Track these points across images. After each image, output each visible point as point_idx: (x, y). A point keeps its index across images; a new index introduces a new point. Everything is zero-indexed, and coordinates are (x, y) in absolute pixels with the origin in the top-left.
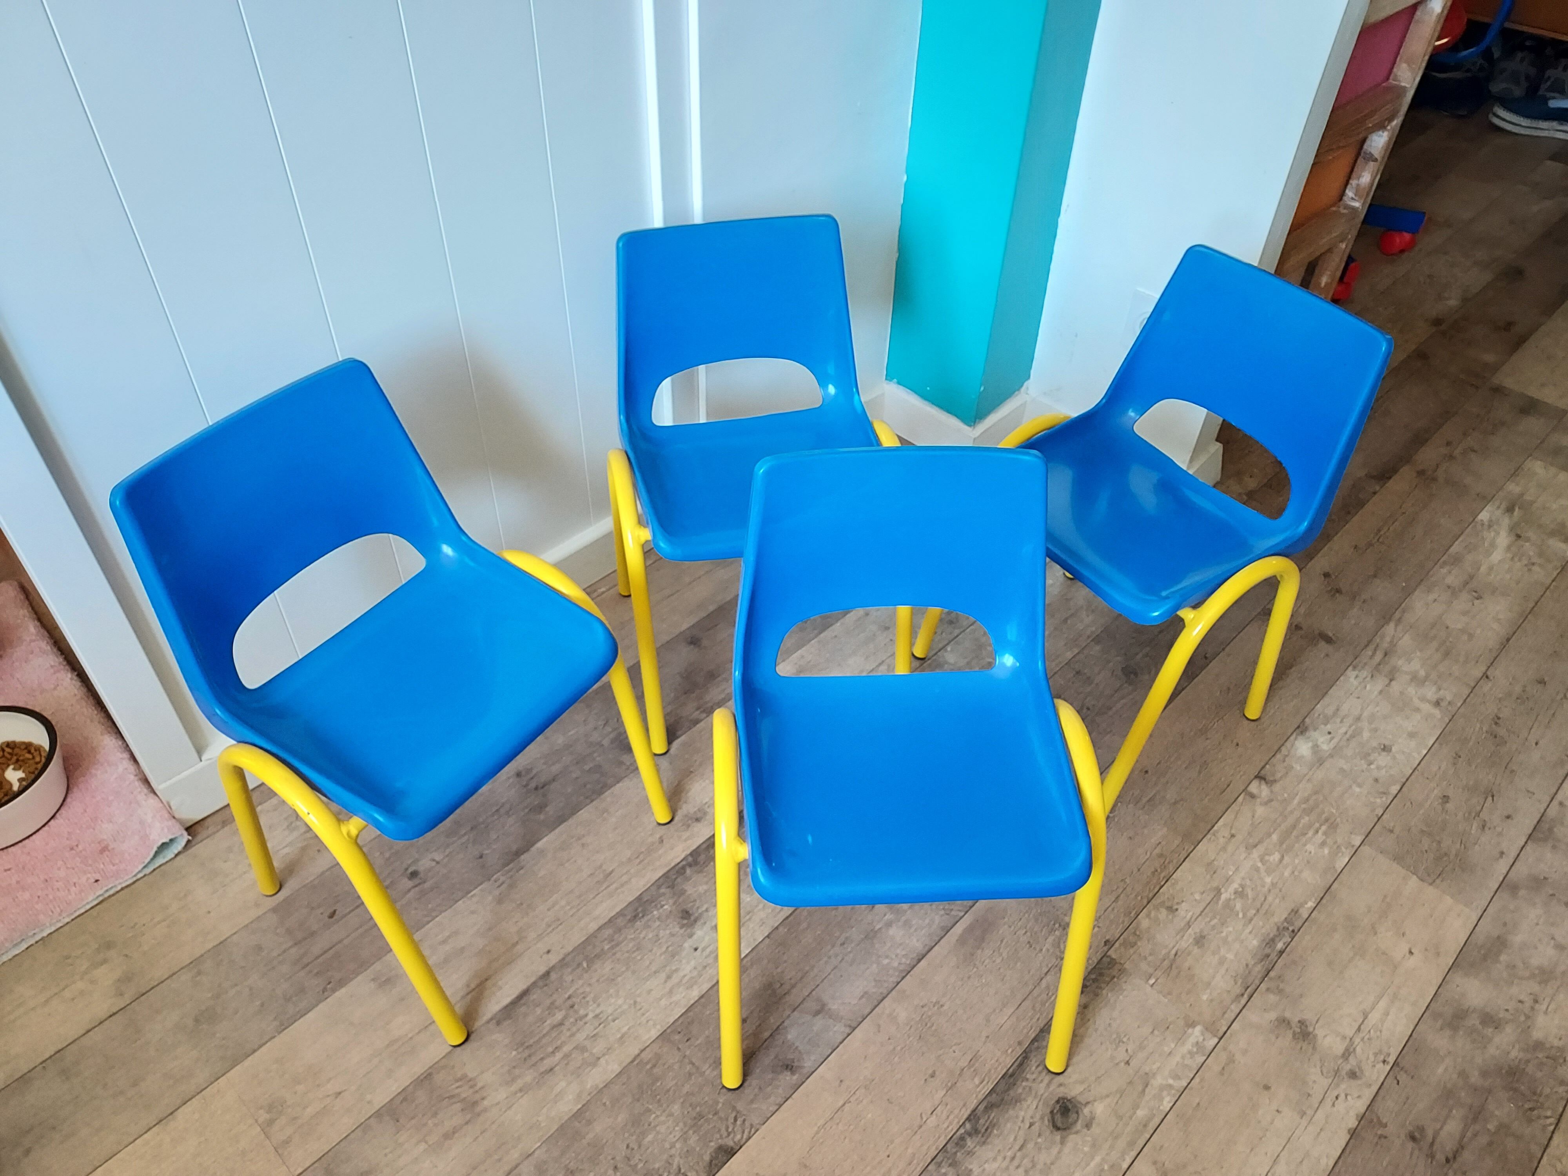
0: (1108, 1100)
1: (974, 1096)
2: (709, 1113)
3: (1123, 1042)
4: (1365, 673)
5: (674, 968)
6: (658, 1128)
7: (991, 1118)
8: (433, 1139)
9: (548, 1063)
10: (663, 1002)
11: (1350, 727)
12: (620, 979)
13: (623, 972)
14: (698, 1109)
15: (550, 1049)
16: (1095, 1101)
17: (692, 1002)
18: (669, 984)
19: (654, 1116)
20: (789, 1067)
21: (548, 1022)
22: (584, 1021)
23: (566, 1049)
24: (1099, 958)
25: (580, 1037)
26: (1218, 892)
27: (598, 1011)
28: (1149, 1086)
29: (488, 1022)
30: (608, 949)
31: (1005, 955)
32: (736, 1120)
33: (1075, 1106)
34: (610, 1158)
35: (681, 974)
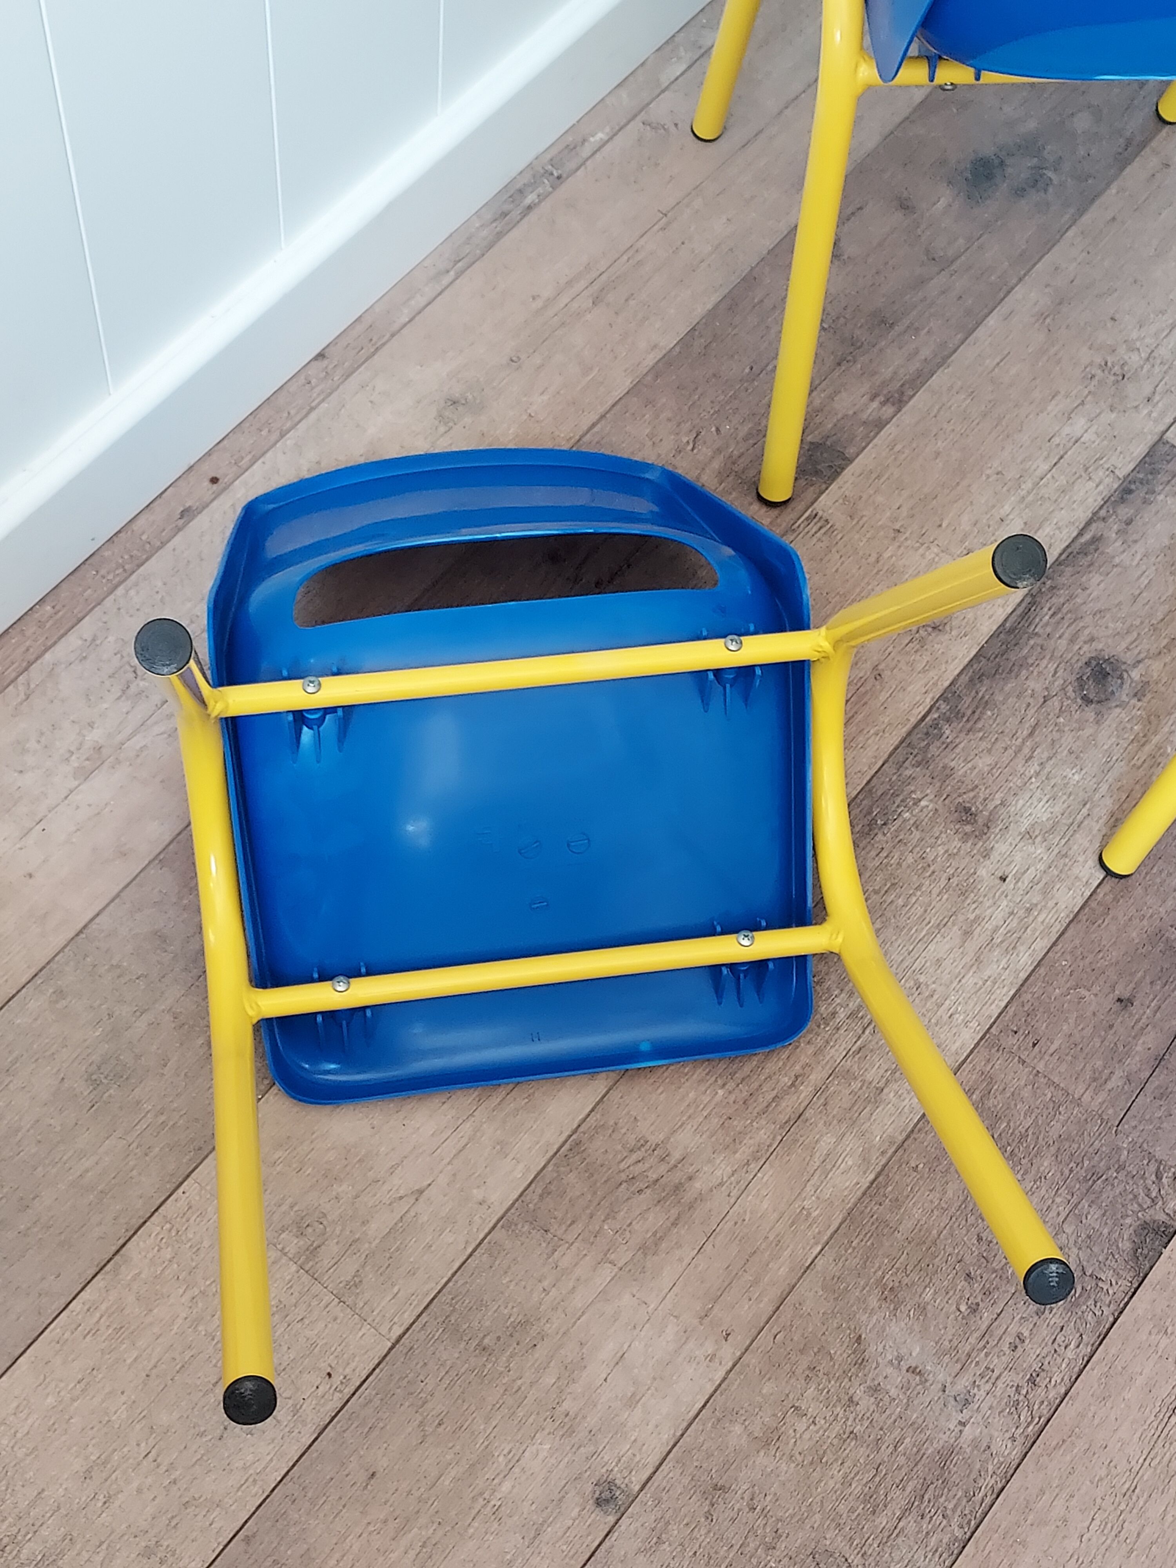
5: (972, 917)
8: (623, 1256)
9: (789, 1105)
10: (970, 980)
14: (1086, 1163)
15: (786, 1080)
17: (1023, 975)
18: (972, 946)
22: (833, 1025)
23: (816, 1077)
32: (1159, 1177)
34: (952, 1260)
35: (989, 926)
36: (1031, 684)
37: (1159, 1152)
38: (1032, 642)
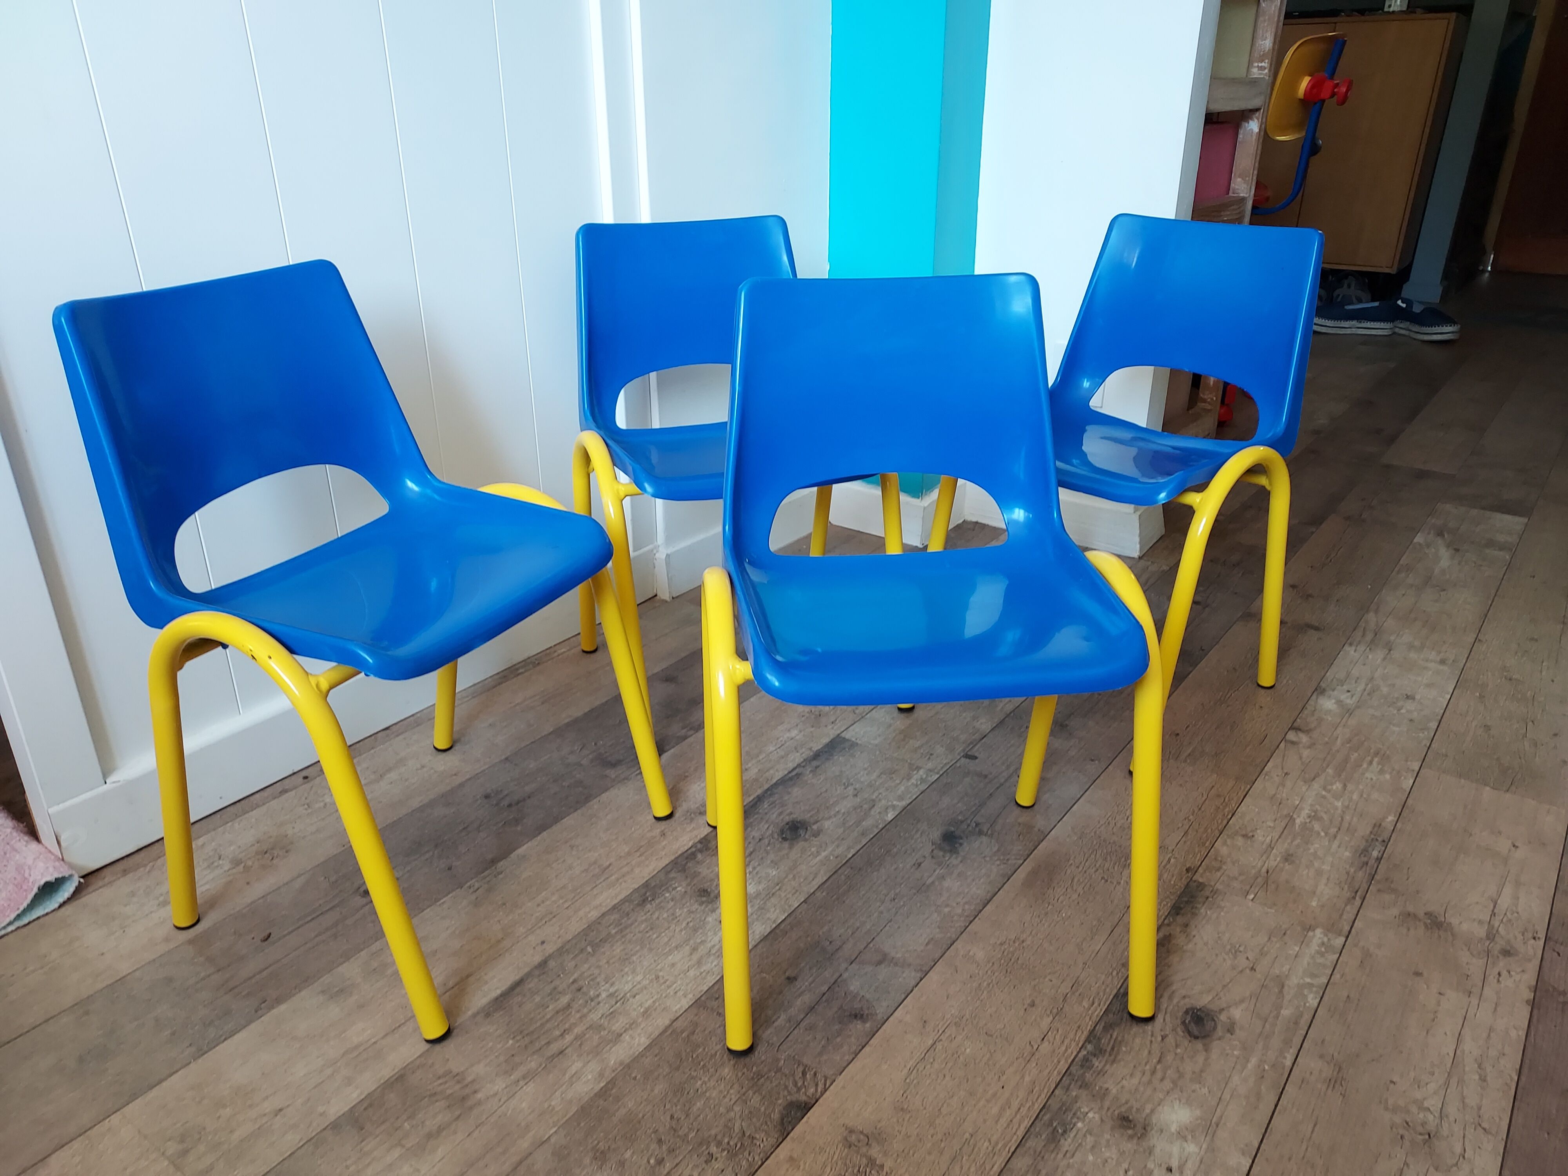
0: (1244, 1006)
1: (1088, 1018)
2: (770, 1071)
3: (1240, 952)
4: (1361, 648)
5: (699, 941)
6: (708, 1094)
7: (1114, 1037)
8: (411, 1142)
9: (555, 1048)
10: (692, 973)
11: (1367, 685)
12: (634, 958)
13: (637, 951)
14: (754, 1069)
15: (558, 1033)
16: (1230, 1007)
19: (699, 1083)
20: (858, 1016)
21: (551, 1008)
22: (596, 1001)
23: (577, 1030)
24: (1186, 883)
25: (594, 1016)
26: (1292, 819)
27: (612, 990)
28: (1286, 988)
29: (475, 1015)
30: (616, 933)
31: (1080, 890)
32: (804, 1073)
33: (1208, 1015)
35: (709, 945)
36: (753, 833)
37: (805, 1060)
38: (756, 816)
